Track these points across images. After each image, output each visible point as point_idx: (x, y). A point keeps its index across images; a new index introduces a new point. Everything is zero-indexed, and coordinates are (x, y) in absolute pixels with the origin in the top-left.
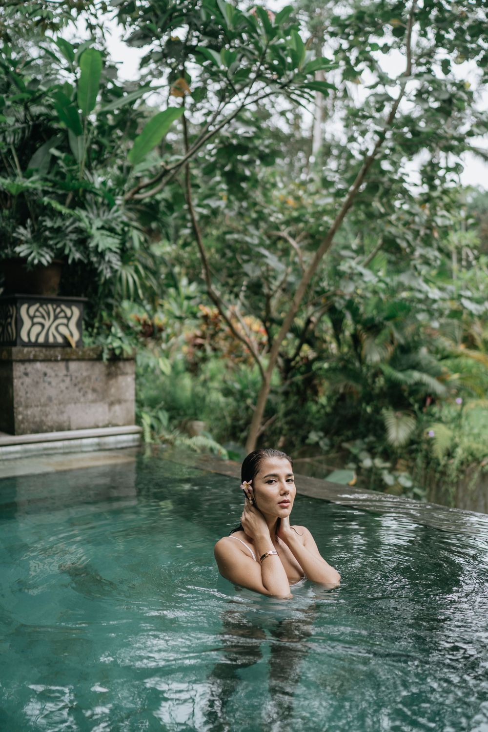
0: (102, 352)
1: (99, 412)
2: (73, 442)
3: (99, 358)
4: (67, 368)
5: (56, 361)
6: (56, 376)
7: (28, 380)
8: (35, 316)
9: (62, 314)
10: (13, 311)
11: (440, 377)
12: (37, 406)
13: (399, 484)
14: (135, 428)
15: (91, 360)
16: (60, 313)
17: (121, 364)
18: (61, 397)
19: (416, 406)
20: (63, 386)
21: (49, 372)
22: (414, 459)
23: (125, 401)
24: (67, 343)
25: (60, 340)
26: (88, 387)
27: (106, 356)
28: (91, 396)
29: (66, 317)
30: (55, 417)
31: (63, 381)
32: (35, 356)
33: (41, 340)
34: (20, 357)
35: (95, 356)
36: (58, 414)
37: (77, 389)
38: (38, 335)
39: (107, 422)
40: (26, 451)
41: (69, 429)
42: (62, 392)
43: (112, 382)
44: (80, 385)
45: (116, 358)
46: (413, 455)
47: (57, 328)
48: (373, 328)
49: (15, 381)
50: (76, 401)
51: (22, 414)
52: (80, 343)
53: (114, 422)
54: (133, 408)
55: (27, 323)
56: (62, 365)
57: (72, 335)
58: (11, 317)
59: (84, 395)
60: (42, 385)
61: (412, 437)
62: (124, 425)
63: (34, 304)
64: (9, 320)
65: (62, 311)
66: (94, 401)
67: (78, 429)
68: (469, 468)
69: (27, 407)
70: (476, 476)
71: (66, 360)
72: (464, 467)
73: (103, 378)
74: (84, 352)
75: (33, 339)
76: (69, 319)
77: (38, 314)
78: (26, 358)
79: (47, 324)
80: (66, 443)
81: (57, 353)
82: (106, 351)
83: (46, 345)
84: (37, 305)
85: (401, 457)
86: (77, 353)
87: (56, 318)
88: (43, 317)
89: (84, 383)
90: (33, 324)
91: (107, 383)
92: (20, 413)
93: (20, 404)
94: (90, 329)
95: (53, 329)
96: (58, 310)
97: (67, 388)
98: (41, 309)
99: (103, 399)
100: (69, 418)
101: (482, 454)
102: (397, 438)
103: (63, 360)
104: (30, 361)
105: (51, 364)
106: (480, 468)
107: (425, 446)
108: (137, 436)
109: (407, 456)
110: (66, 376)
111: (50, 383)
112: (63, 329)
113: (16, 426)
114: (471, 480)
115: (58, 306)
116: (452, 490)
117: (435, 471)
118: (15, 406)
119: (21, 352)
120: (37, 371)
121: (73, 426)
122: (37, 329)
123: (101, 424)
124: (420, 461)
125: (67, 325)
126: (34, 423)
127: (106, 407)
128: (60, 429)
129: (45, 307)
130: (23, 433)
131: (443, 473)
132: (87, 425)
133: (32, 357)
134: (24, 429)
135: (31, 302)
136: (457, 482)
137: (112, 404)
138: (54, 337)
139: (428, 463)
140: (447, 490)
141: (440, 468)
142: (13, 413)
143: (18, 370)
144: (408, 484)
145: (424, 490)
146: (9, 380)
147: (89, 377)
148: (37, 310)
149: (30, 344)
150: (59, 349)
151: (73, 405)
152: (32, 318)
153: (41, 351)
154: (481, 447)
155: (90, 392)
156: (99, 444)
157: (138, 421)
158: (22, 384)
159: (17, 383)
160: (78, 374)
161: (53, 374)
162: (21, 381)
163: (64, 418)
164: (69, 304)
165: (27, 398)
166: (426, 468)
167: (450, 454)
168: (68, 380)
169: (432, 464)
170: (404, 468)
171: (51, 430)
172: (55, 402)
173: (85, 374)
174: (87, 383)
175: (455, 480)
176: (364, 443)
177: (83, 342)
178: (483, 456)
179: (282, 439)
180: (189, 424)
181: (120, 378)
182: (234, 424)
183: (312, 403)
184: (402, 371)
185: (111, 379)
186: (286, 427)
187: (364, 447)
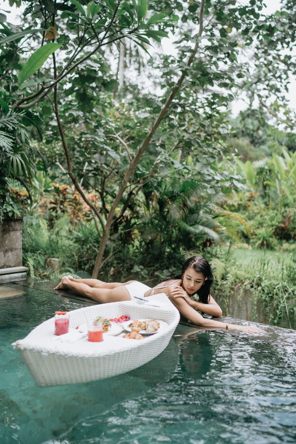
11: (214, 228)
14: (22, 268)
17: (13, 224)
19: (201, 248)
23: (16, 249)
45: (9, 219)
48: (173, 197)
53: (8, 264)
54: (20, 253)
62: (14, 266)
68: (237, 286)
70: (242, 291)
72: (233, 286)
82: (2, 214)
91: (2, 237)
101: (244, 277)
106: (243, 287)
108: (25, 274)
114: (238, 294)
116: (226, 300)
117: (215, 289)
127: (2, 253)
131: (220, 290)
136: (230, 296)
137: (6, 251)
140: (223, 301)
141: (218, 287)
154: (243, 273)
157: (24, 263)
167: (223, 278)
175: (228, 294)
176: (169, 272)
178: (245, 279)
179: (112, 269)
180: (48, 260)
181: (12, 233)
182: (81, 260)
183: (131, 246)
184: (192, 225)
185: (6, 234)
186: (115, 262)
187: (169, 274)
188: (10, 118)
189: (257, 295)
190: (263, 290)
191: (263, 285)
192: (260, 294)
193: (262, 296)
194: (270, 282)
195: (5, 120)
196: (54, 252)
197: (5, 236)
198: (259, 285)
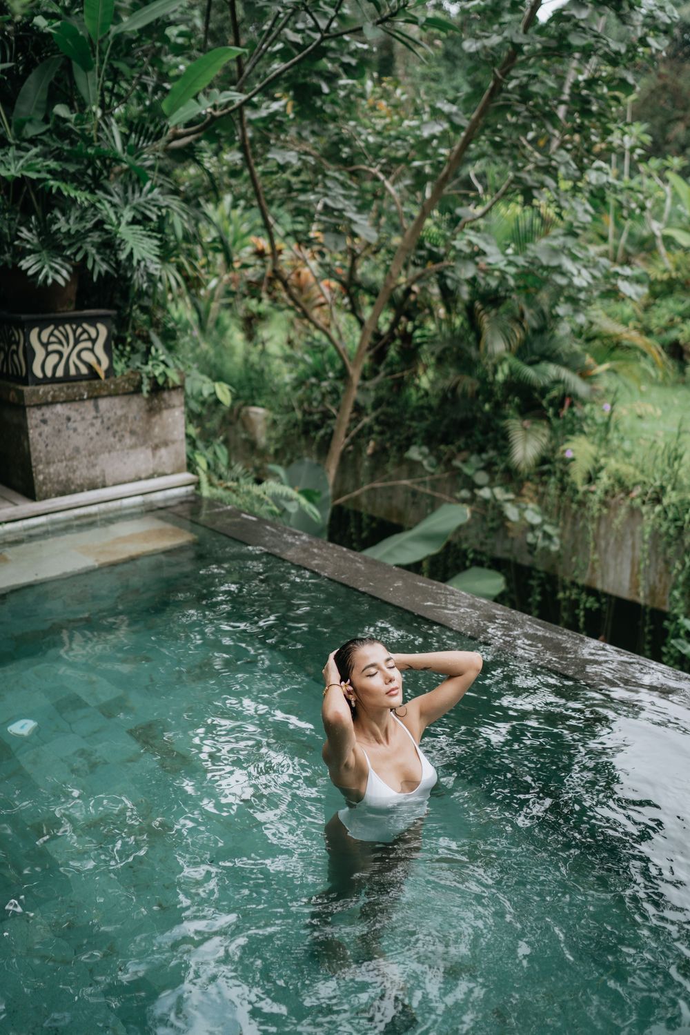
0: (141, 382)
1: (141, 459)
2: (110, 505)
3: (137, 390)
4: (97, 408)
5: (82, 400)
6: (83, 419)
7: (46, 429)
8: (49, 343)
9: (85, 336)
10: (19, 335)
12: (61, 461)
13: (525, 519)
14: (187, 476)
15: (126, 393)
16: (81, 334)
17: (166, 395)
18: (90, 446)
19: (551, 411)
20: (92, 431)
21: (73, 414)
22: (545, 484)
23: (173, 442)
24: (93, 375)
25: (84, 370)
26: (125, 429)
27: (146, 388)
28: (128, 441)
29: (90, 339)
30: (85, 472)
31: (92, 425)
32: (53, 397)
33: (60, 373)
34: (35, 400)
35: (132, 389)
36: (88, 468)
37: (110, 433)
38: (55, 368)
39: (151, 472)
40: (53, 523)
41: (104, 486)
42: (91, 439)
43: (155, 419)
44: (115, 428)
45: (158, 389)
46: (545, 478)
47: (79, 356)
49: (31, 431)
50: (110, 449)
51: (42, 473)
52: (110, 371)
53: (160, 470)
54: (183, 448)
55: (40, 353)
56: (89, 405)
57: (99, 362)
58: (18, 344)
59: (120, 441)
60: (65, 434)
61: (544, 454)
62: (173, 473)
63: (47, 326)
64: (14, 347)
65: (85, 331)
66: (133, 447)
67: (115, 485)
68: (615, 500)
69: (48, 463)
70: (623, 511)
71: (94, 397)
72: (608, 499)
73: (143, 414)
74: (116, 385)
75: (49, 373)
76: (94, 341)
77: (53, 339)
78: (43, 401)
79: (66, 351)
80: (103, 506)
81: (82, 390)
82: (146, 381)
83: (67, 378)
84: (52, 327)
85: (528, 479)
86: (108, 387)
87: (77, 342)
88: (60, 343)
89: (119, 425)
90: (48, 354)
91: (148, 422)
92: (41, 472)
93: (39, 461)
94: (120, 347)
95: (74, 357)
96: (80, 330)
97: (98, 434)
98: (56, 332)
99: (144, 443)
100: (103, 471)
101: (633, 481)
102: (524, 457)
103: (89, 398)
104: (48, 404)
105: (76, 405)
106: (628, 502)
107: (559, 466)
108: (191, 488)
109: (537, 479)
110: (96, 418)
111: (75, 430)
112: (86, 356)
113: (37, 489)
114: (616, 516)
115: (79, 325)
116: (592, 527)
117: (572, 501)
118: (34, 464)
119: (35, 393)
120: (58, 415)
121: (108, 482)
122: (53, 359)
123: (143, 476)
124: (552, 488)
125: (92, 350)
126: (59, 482)
127: (149, 452)
128: (93, 486)
129: (61, 328)
130: (46, 497)
131: (582, 504)
132: (126, 478)
133: (50, 399)
134: (47, 492)
135: (43, 325)
136: (600, 518)
137: (156, 448)
138: (77, 367)
139: (563, 489)
140: (585, 527)
141: (579, 497)
142: (31, 473)
143: (34, 416)
144: (536, 519)
145: (557, 525)
146: (23, 430)
147: (125, 416)
148: (52, 334)
149: (45, 381)
150: (84, 383)
151: (107, 455)
152: (45, 345)
153: (61, 390)
154: (631, 471)
155: (127, 435)
156: (144, 504)
157: (191, 466)
158: (40, 435)
159: (32, 433)
160: (112, 414)
161: (79, 418)
162: (38, 430)
163: (97, 472)
164: (93, 321)
165: (48, 452)
166: (560, 496)
167: (591, 479)
168: (98, 423)
169: (568, 492)
170: (531, 494)
171: (81, 489)
172: (83, 453)
173: (119, 413)
174: (122, 425)
175: (597, 515)
176: (482, 460)
177: (115, 371)
178: (635, 485)
179: (372, 444)
180: (244, 410)
181: (165, 413)
182: (308, 418)
183: (413, 391)
184: (531, 364)
185: (154, 415)
186: (376, 428)
187: (482, 465)
188: (150, 196)
189: (650, 523)
190: (666, 512)
191: (665, 501)
192: (658, 520)
193: (661, 526)
194: (681, 496)
195: (142, 200)
196: (255, 393)
197: (154, 420)
198: (657, 500)
